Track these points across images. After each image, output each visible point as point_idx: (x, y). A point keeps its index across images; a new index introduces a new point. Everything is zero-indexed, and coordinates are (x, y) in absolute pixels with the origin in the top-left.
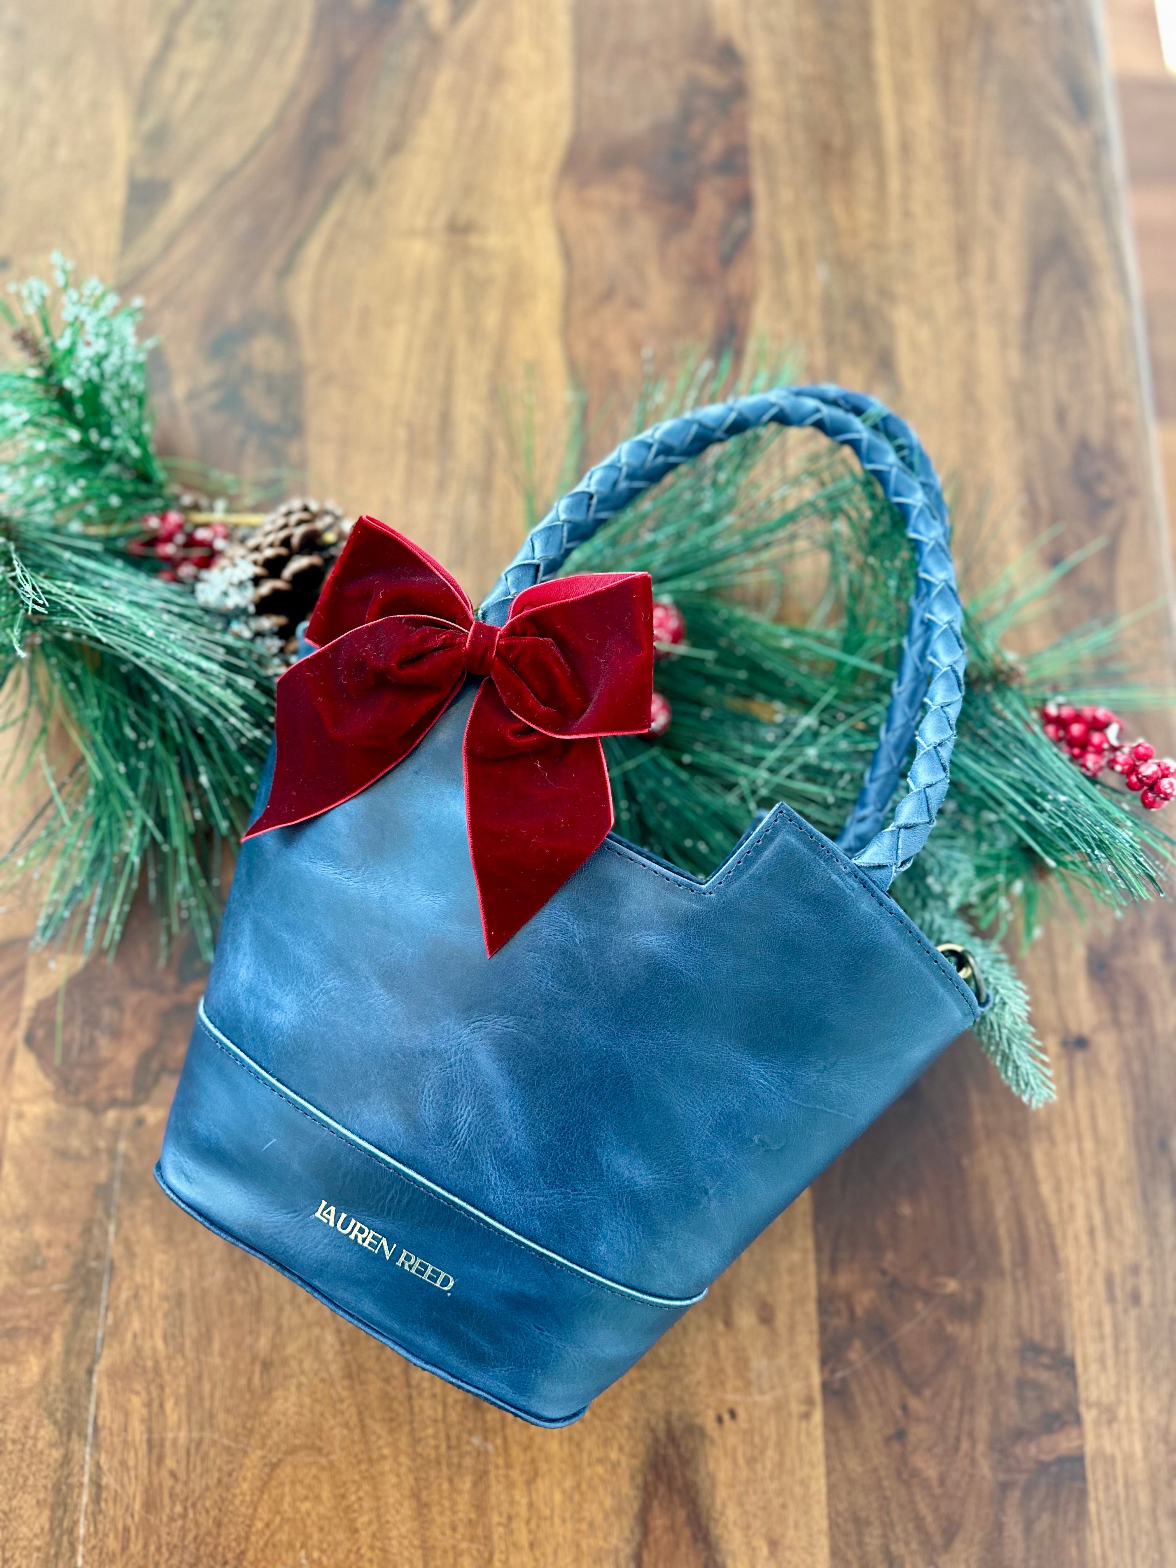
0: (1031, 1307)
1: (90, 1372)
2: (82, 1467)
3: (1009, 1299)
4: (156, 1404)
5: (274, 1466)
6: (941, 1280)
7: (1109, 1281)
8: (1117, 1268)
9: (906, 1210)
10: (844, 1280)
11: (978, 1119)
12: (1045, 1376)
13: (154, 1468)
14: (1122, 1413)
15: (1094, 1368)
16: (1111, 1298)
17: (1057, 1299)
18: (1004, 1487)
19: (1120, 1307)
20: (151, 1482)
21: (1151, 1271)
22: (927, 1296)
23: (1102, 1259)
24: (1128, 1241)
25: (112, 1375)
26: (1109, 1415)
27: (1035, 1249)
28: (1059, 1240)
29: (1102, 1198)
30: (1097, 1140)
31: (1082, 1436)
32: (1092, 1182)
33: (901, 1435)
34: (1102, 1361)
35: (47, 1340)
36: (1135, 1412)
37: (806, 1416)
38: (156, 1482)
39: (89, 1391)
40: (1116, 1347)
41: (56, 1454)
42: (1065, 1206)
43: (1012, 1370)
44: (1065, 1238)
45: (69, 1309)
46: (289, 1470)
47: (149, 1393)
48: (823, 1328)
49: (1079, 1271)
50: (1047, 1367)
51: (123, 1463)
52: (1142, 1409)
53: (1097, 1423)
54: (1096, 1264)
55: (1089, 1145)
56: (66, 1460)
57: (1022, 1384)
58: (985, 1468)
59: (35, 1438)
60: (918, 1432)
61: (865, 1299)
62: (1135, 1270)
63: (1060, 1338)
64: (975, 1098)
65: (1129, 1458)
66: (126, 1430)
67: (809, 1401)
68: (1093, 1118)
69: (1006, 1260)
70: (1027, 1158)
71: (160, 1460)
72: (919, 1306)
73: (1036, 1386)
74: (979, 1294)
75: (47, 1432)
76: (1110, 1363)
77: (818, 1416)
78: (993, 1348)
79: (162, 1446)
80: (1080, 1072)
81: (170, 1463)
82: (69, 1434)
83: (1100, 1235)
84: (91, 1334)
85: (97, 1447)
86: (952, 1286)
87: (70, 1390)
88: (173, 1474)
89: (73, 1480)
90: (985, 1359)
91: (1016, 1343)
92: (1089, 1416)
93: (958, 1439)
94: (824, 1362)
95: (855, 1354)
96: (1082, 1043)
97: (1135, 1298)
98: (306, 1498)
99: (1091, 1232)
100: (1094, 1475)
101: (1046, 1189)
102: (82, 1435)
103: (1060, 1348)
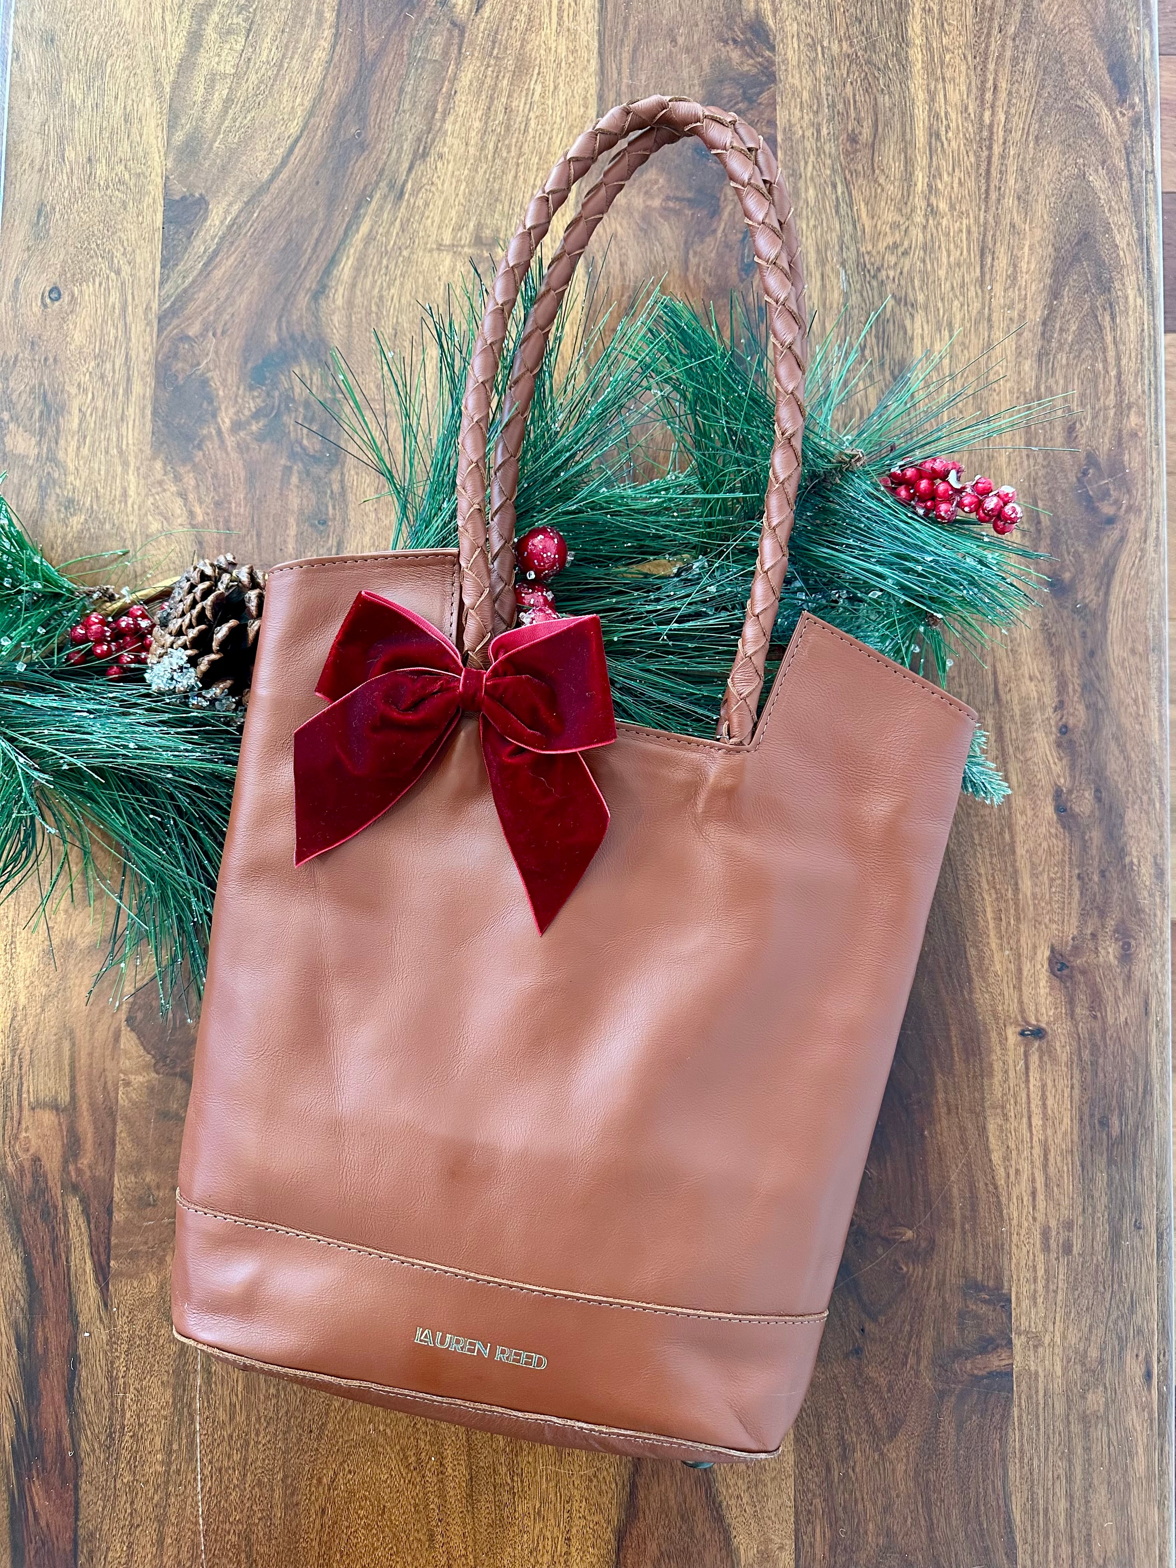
0: (976, 1253)
3: (957, 1246)
6: (902, 1230)
7: (1045, 1233)
8: (1053, 1223)
11: (941, 1096)
12: (983, 1309)
14: (1047, 1340)
15: (1025, 1303)
16: (1046, 1248)
17: (999, 1248)
18: (942, 1394)
19: (1053, 1255)
21: (1083, 1227)
22: (888, 1242)
23: (1040, 1216)
24: (1066, 1202)
26: (1035, 1341)
27: (982, 1207)
28: (1004, 1200)
29: (1045, 1166)
30: (1045, 1117)
31: (1011, 1356)
32: (1037, 1152)
33: (858, 1351)
34: (1034, 1299)
36: (1058, 1340)
40: (1047, 1287)
41: (174, 1348)
42: (1012, 1172)
43: (956, 1305)
44: (1009, 1199)
49: (1020, 1225)
50: (985, 1301)
52: (1064, 1337)
53: (1026, 1347)
54: (1034, 1219)
55: (1037, 1121)
56: (182, 1355)
57: (962, 1315)
58: (927, 1379)
59: (157, 1335)
60: (873, 1349)
62: (1069, 1225)
63: (999, 1278)
64: (939, 1080)
65: (1049, 1375)
68: (1044, 1098)
69: (957, 1215)
70: (982, 1130)
72: (880, 1250)
73: (976, 1316)
74: (932, 1242)
75: (166, 1334)
76: (1040, 1300)
78: (941, 1284)
80: (1034, 1059)
83: (1040, 1196)
86: (909, 1234)
89: (189, 1368)
90: (933, 1293)
91: (962, 1281)
92: (1018, 1342)
93: (906, 1355)
96: (1039, 1033)
97: (1067, 1249)
99: (1034, 1194)
100: (1020, 1388)
101: (996, 1157)
103: (999, 1287)
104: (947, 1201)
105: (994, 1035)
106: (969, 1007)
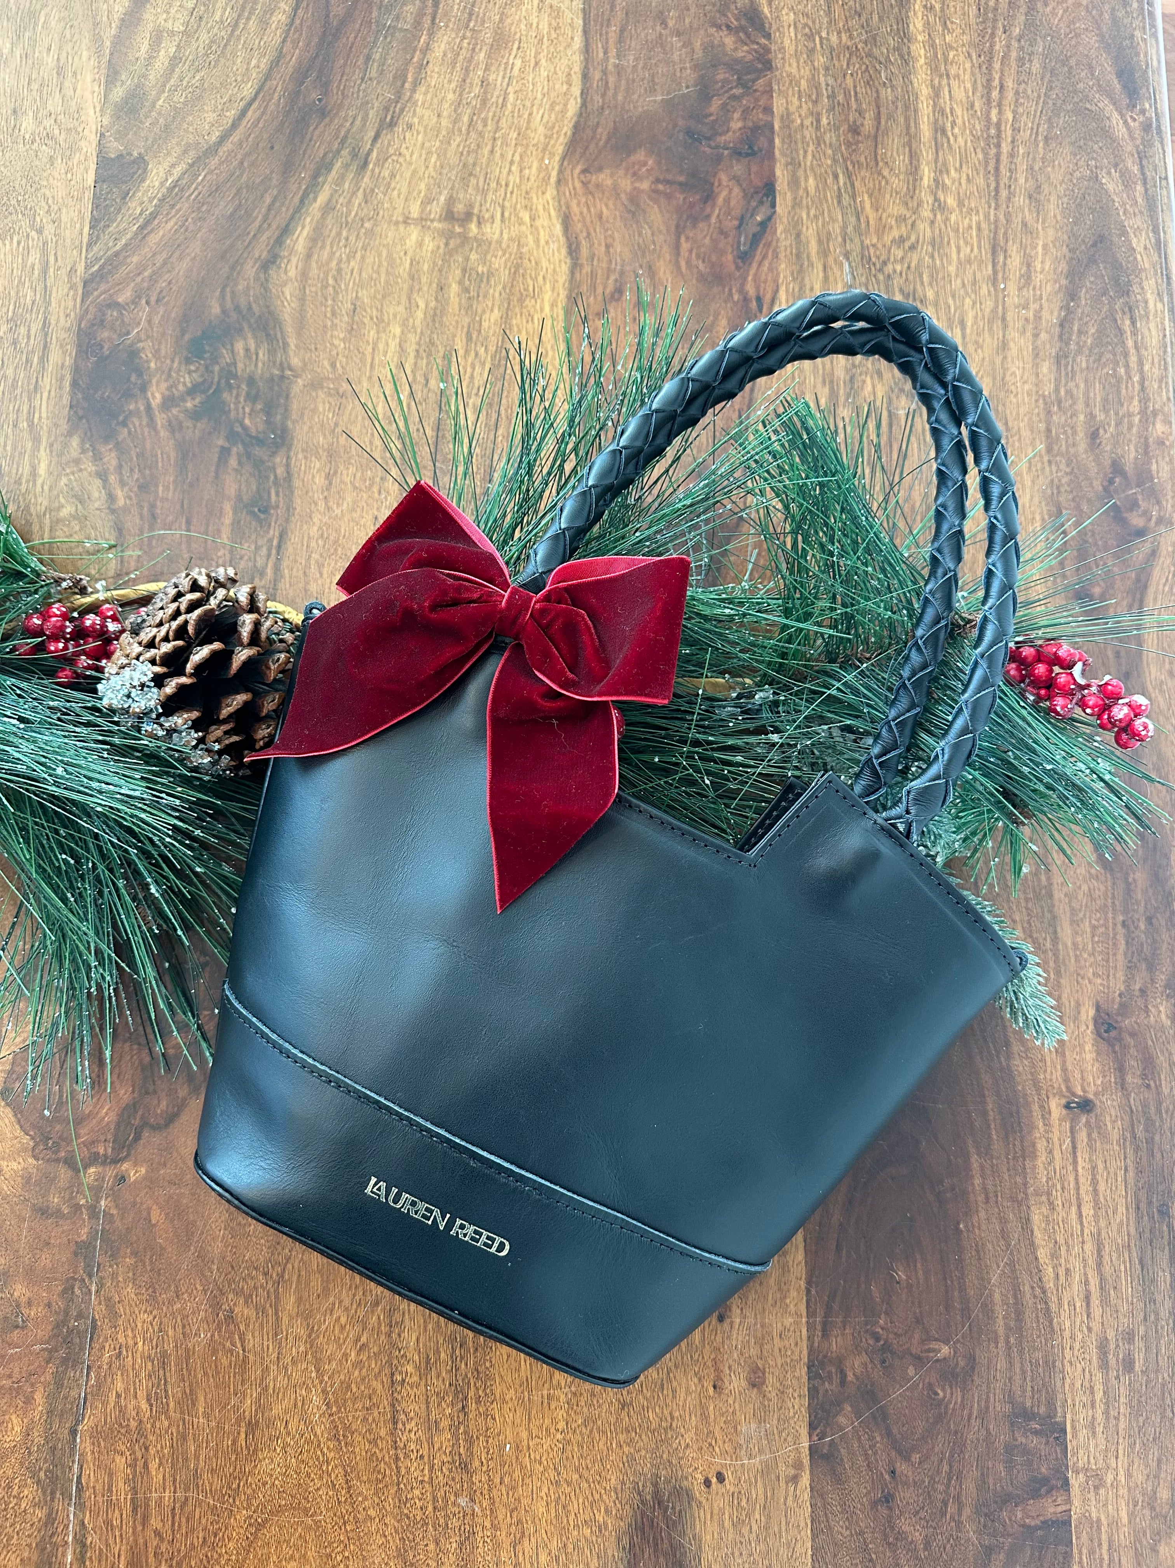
0: (1024, 1372)
1: (73, 1432)
2: (67, 1527)
3: (1001, 1364)
4: (140, 1463)
5: (260, 1526)
6: (934, 1345)
7: (1103, 1347)
8: (1111, 1335)
9: (901, 1275)
10: (836, 1344)
11: (977, 1181)
12: (1035, 1442)
13: (140, 1528)
14: (1109, 1478)
15: (1083, 1433)
16: (1104, 1365)
17: (1050, 1365)
18: (989, 1551)
19: (1113, 1374)
20: (136, 1541)
21: (1145, 1338)
22: (919, 1361)
23: (1096, 1326)
24: (1124, 1308)
25: (96, 1434)
26: (1096, 1481)
27: (1029, 1316)
28: (1053, 1307)
29: (1099, 1264)
30: (1097, 1206)
31: (1069, 1501)
32: (1089, 1247)
33: (888, 1499)
34: (1092, 1427)
35: (29, 1400)
36: (1122, 1478)
37: (795, 1479)
38: (141, 1541)
39: (73, 1450)
40: (1106, 1413)
41: (40, 1513)
42: (1062, 1272)
43: (1002, 1437)
44: (1060, 1305)
45: (51, 1368)
46: (274, 1530)
47: (134, 1453)
48: (813, 1392)
49: (1073, 1337)
50: (1036, 1433)
51: (108, 1523)
52: (1129, 1475)
53: (1084, 1489)
54: (1090, 1329)
55: (1088, 1210)
56: (50, 1519)
57: (1009, 1449)
58: (970, 1531)
59: (18, 1497)
60: (905, 1496)
61: (856, 1365)
62: (1129, 1336)
63: (1051, 1404)
64: (975, 1161)
65: (1114, 1523)
66: (110, 1490)
67: (798, 1465)
68: (1094, 1183)
69: (1000, 1325)
70: (1026, 1222)
71: (145, 1520)
72: (911, 1371)
73: (1026, 1451)
74: (972, 1359)
75: (30, 1492)
76: (1099, 1429)
77: (805, 1480)
78: (983, 1414)
79: (147, 1505)
80: (1082, 1136)
81: (155, 1522)
82: (53, 1493)
83: (1095, 1301)
84: (74, 1393)
85: (81, 1506)
86: (945, 1350)
87: (53, 1449)
88: (157, 1533)
89: (58, 1539)
90: (975, 1424)
91: (1008, 1408)
92: (1076, 1481)
93: (945, 1503)
94: (812, 1427)
95: (845, 1419)
96: (1086, 1106)
97: (1128, 1365)
98: (292, 1557)
99: (1087, 1298)
100: (1080, 1540)
101: (1043, 1254)
102: (67, 1495)
103: (1051, 1414)
104: (988, 1310)
105: (1035, 1107)
106: (1008, 1074)
